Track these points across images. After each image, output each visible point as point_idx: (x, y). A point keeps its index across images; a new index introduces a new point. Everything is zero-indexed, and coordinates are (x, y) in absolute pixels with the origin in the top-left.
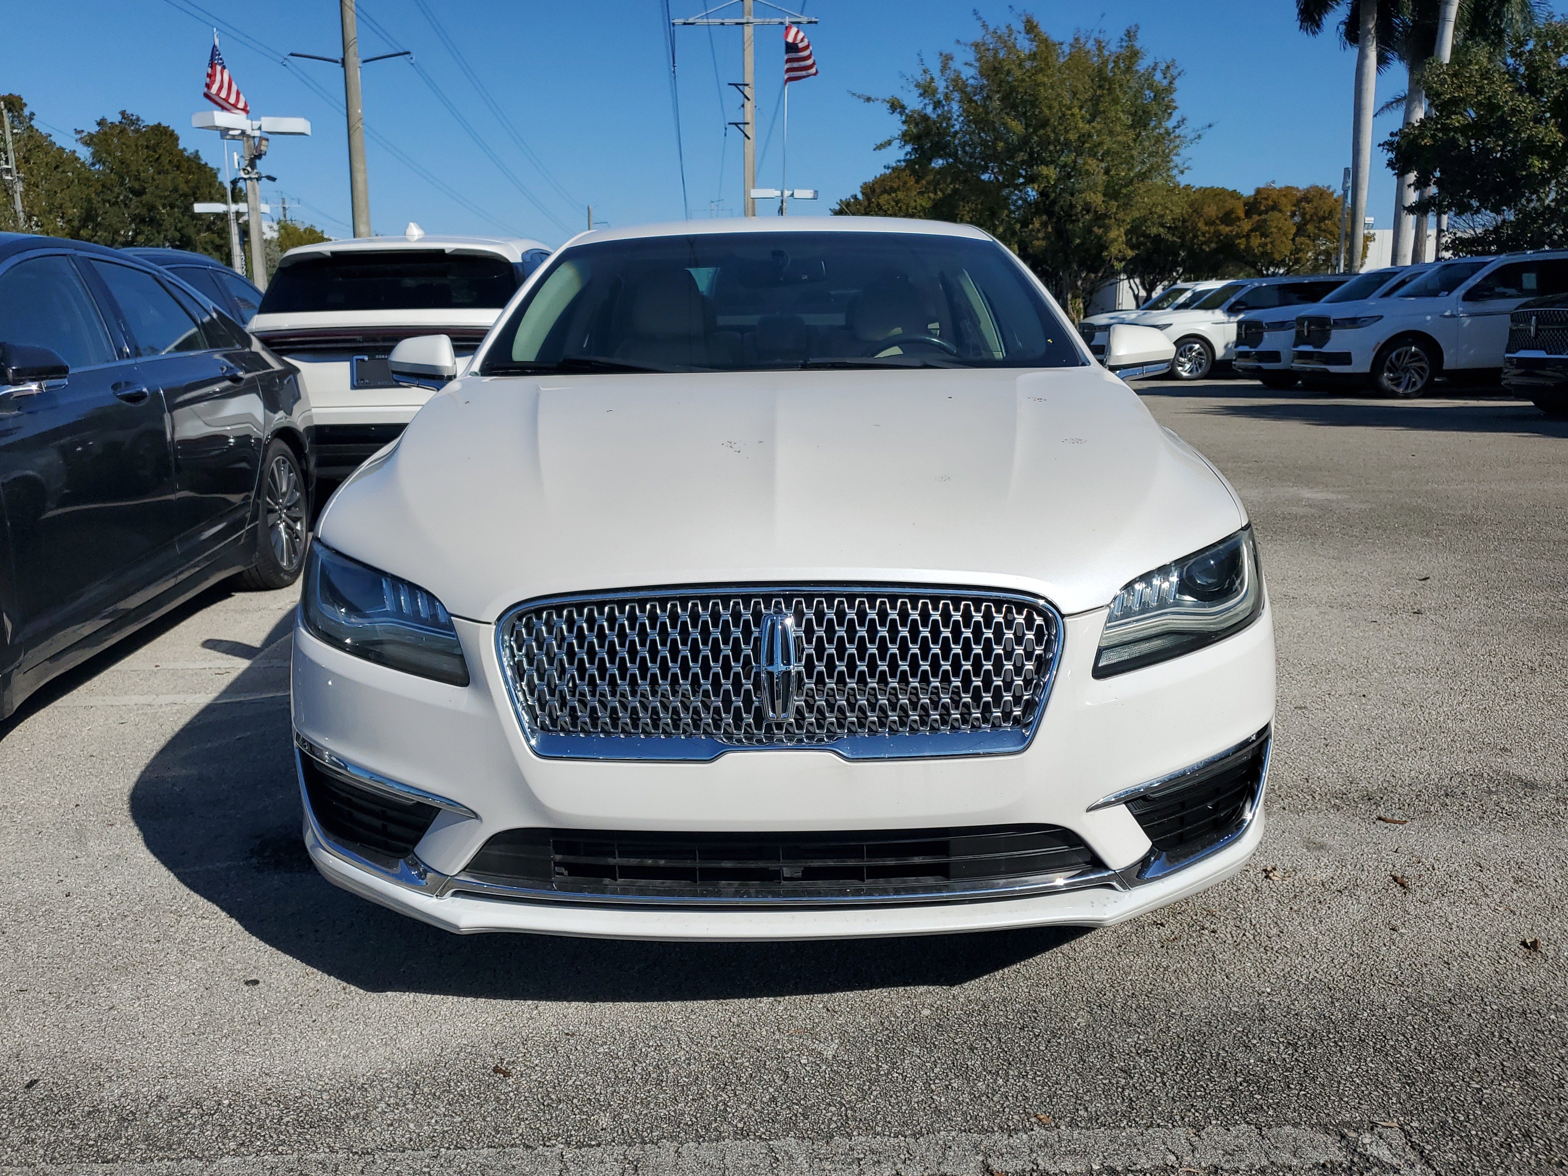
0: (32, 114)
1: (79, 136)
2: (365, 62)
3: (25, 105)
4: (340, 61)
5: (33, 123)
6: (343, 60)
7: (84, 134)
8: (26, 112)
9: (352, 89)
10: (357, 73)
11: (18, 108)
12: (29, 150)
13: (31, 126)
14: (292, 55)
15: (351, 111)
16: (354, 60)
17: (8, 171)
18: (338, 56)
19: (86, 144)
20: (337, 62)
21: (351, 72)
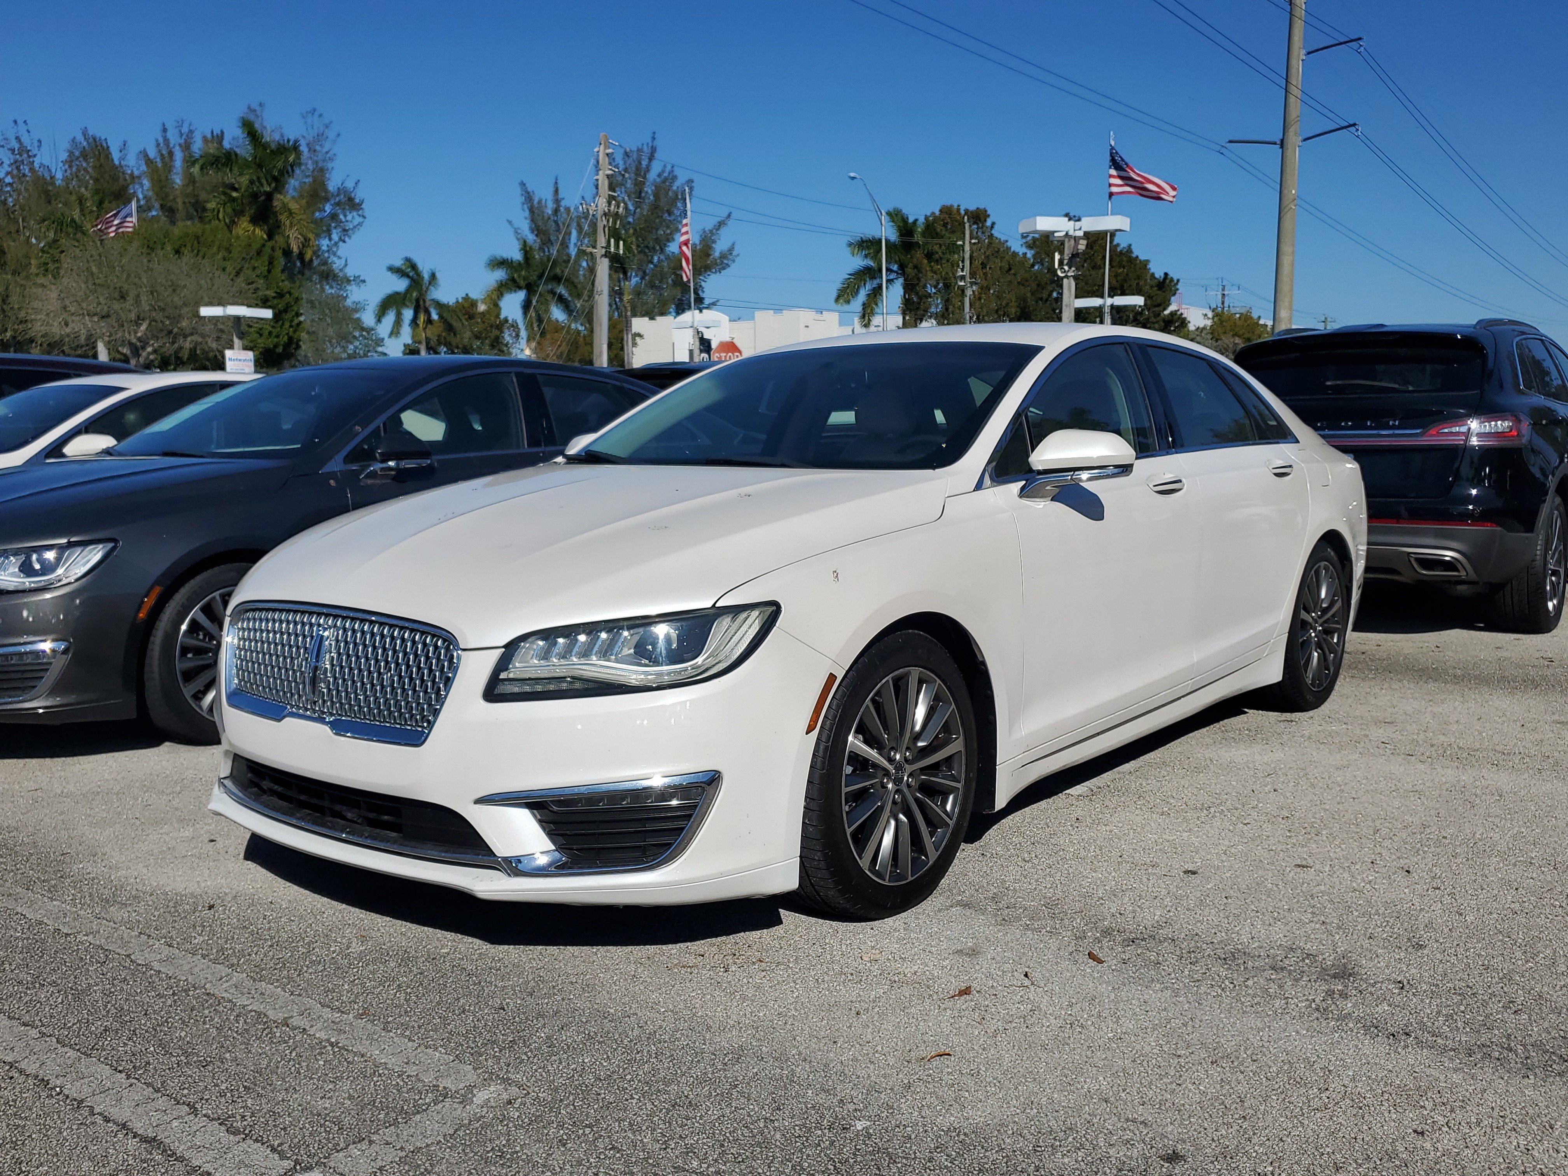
0: (993, 224)
1: (1024, 241)
2: (1305, 140)
3: (989, 216)
4: (1278, 142)
5: (993, 232)
6: (1282, 141)
7: (1029, 238)
8: (989, 223)
9: (1288, 171)
10: (1295, 153)
11: (983, 219)
12: (988, 257)
13: (992, 235)
14: (1230, 142)
15: (1285, 192)
16: (1294, 139)
17: (963, 278)
18: (1277, 138)
19: (1030, 247)
20: (1275, 143)
21: (1289, 153)
